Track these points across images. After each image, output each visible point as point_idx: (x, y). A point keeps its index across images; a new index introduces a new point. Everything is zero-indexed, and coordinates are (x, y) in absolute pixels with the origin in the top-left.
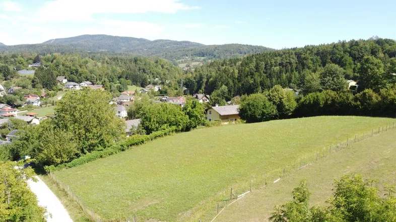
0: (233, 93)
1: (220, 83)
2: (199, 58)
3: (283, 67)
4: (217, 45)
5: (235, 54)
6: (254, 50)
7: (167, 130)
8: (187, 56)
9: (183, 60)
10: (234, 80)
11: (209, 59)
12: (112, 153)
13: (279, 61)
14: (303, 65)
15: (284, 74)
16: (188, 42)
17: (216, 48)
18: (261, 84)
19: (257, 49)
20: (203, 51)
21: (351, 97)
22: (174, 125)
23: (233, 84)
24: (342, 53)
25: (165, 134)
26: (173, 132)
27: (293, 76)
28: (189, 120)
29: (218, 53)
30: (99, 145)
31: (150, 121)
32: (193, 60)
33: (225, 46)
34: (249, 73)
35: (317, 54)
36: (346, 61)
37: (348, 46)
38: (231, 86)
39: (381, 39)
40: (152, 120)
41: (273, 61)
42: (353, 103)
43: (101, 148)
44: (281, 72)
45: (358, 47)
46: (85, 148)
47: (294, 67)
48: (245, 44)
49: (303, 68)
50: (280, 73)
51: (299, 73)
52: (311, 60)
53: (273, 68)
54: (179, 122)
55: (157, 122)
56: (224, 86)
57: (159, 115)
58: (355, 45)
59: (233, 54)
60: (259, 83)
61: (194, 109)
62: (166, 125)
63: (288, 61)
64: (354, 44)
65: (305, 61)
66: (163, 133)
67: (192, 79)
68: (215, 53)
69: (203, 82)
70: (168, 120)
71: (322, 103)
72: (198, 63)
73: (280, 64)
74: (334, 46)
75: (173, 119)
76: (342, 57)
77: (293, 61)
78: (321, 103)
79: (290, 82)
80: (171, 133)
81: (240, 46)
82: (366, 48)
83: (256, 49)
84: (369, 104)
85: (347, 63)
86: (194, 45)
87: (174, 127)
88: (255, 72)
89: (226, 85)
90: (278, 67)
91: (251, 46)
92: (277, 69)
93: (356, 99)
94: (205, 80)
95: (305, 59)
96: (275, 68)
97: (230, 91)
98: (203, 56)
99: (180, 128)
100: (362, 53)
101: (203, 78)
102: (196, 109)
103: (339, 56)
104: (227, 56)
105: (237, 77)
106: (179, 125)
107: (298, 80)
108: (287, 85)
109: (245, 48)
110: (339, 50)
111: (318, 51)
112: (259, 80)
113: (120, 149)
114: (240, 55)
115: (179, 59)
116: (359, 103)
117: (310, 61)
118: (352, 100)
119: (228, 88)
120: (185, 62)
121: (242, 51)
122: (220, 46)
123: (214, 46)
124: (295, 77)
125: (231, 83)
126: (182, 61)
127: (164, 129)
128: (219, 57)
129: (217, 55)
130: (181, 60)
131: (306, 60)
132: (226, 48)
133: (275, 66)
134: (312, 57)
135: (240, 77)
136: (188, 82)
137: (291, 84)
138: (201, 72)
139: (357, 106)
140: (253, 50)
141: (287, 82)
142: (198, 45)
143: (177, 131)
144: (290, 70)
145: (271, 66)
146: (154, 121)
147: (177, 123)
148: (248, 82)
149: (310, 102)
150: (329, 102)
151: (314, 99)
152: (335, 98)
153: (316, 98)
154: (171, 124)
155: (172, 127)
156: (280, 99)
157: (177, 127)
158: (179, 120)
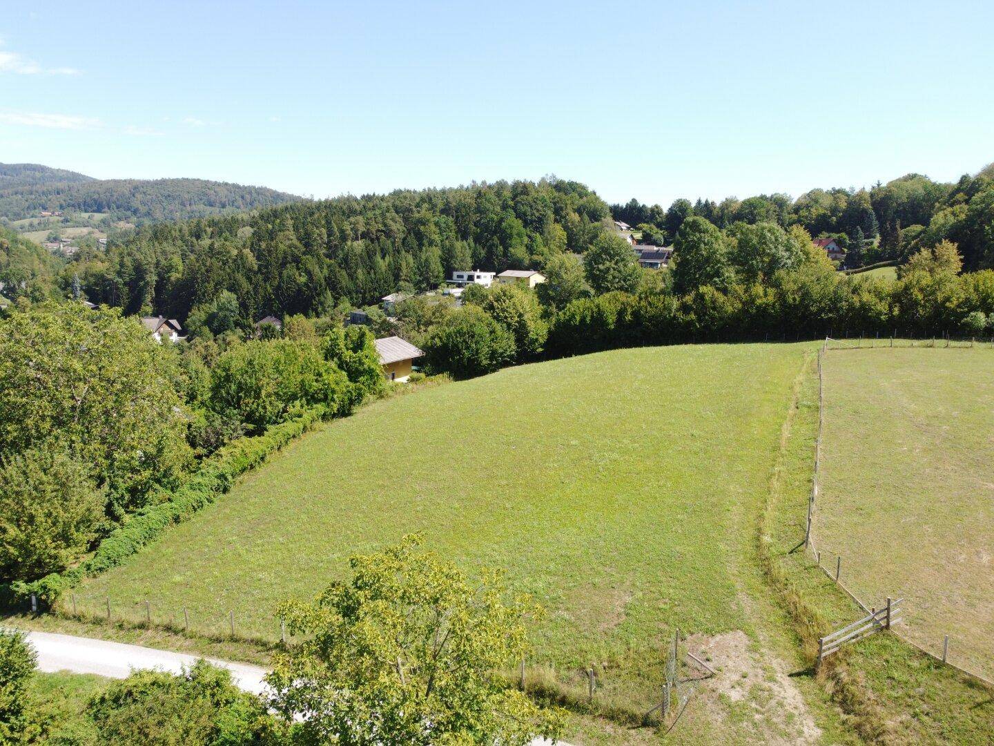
0: (252, 311)
1: (212, 284)
2: (86, 215)
3: (372, 241)
4: (139, 181)
5: (194, 207)
6: (247, 197)
7: (306, 417)
8: (45, 209)
9: (36, 221)
10: (251, 274)
11: (119, 219)
12: (201, 505)
13: (362, 229)
14: (420, 237)
15: (381, 261)
16: (42, 169)
17: (136, 188)
18: (328, 284)
19: (254, 195)
20: (96, 196)
21: (675, 303)
22: (317, 401)
23: (251, 288)
24: (498, 209)
25: (305, 429)
26: (318, 420)
27: (404, 264)
28: (352, 385)
29: (143, 203)
30: (157, 486)
31: (258, 396)
32: (67, 221)
33: (163, 183)
34: (289, 258)
35: (446, 211)
36: (511, 227)
37: (507, 194)
38: (248, 292)
39: (562, 182)
40: (263, 394)
41: (347, 227)
42: (681, 316)
43: (165, 493)
44: (370, 254)
45: (530, 198)
46: (117, 499)
47: (399, 242)
48: (221, 181)
49: (421, 245)
50: (370, 257)
51: (415, 256)
52: (437, 224)
53: (349, 243)
54: (333, 392)
56: (226, 295)
58: (523, 193)
59: (188, 208)
60: (323, 281)
62: (297, 403)
63: (381, 227)
64: (520, 190)
65: (422, 228)
66: (300, 426)
67: (112, 276)
68: (136, 203)
69: (147, 283)
70: (302, 388)
71: (611, 319)
72: (85, 230)
73: (364, 235)
74: (480, 193)
75: (315, 385)
76: (501, 220)
77: (394, 227)
78: (610, 321)
79: (397, 277)
80: (315, 425)
81: (207, 184)
82: (544, 200)
83: (250, 193)
84: (713, 318)
85: (515, 232)
86: (61, 179)
87: (321, 408)
88: (304, 254)
89: (231, 289)
90: (360, 242)
91: (236, 186)
92: (359, 245)
93: (685, 308)
94: (152, 278)
95: (422, 222)
96: (355, 244)
97: (243, 306)
98: (99, 211)
99: (335, 407)
100: (538, 211)
101: (145, 271)
103: (496, 218)
104: (171, 211)
105: (256, 268)
106: (333, 400)
107: (415, 274)
108: (392, 285)
109: (223, 193)
110: (492, 204)
111: (448, 203)
112: (320, 274)
113: (217, 490)
114: (209, 209)
115: (18, 216)
116: (693, 316)
117: (433, 227)
118: (678, 310)
119: (238, 299)
120: (43, 226)
121: (213, 198)
122: (148, 182)
123: (131, 182)
124: (408, 264)
125: (246, 286)
126: (31, 225)
127: (300, 416)
128: (148, 214)
129: (143, 209)
130: (26, 222)
131: (424, 224)
132: (168, 190)
133: (354, 240)
134: (436, 219)
135: (266, 267)
136: (96, 284)
137: (401, 283)
138: (138, 256)
139: (691, 323)
140: (243, 197)
141: (392, 278)
142: (75, 177)
143: (324, 417)
144: (391, 249)
145: (344, 238)
146: (269, 396)
147: (326, 396)
148: (291, 279)
149: (583, 320)
150: (628, 318)
151: (593, 313)
152: (640, 308)
153: (595, 310)
154: (312, 399)
155: (315, 406)
156: (520, 316)
157: (328, 405)
158: (333, 386)
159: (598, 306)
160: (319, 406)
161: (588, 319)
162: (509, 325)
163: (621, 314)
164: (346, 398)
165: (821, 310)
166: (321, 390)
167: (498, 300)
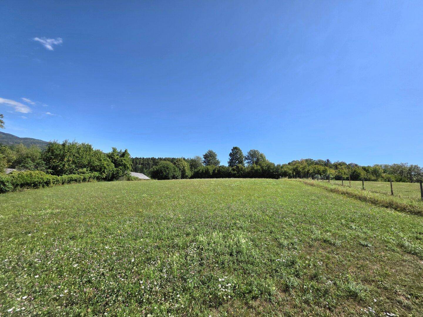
7: (87, 175)
13: (142, 162)
22: (96, 171)
25: (84, 180)
26: (94, 178)
28: (115, 169)
31: (62, 160)
40: (66, 159)
41: (138, 161)
42: (232, 172)
54: (105, 168)
55: (74, 162)
57: (77, 155)
61: (122, 158)
62: (85, 169)
63: (147, 163)
66: (82, 177)
70: (89, 163)
71: (211, 172)
73: (142, 164)
75: (97, 163)
80: (91, 180)
87: (97, 174)
93: (233, 170)
99: (104, 176)
102: (125, 158)
106: (104, 172)
118: (231, 170)
133: (139, 165)
143: (98, 179)
145: (136, 164)
146: (68, 161)
147: (101, 169)
149: (203, 171)
150: (216, 172)
151: (205, 169)
152: (220, 169)
153: (206, 169)
154: (93, 169)
155: (94, 172)
156: (184, 167)
157: (101, 174)
158: (105, 166)
159: (207, 168)
160: (96, 173)
161: (204, 171)
162: (180, 169)
163: (214, 171)
164: (111, 173)
165: (273, 172)
166: (99, 166)
167: (177, 161)
